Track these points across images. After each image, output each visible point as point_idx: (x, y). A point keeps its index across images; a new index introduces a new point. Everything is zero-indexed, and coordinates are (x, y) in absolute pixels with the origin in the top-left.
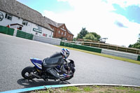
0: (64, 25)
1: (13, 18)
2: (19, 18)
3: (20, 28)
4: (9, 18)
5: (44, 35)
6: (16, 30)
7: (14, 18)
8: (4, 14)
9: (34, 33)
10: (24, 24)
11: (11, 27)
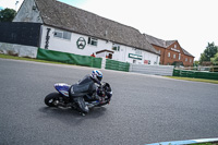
0: (176, 42)
1: (99, 42)
2: (107, 41)
3: (110, 56)
4: (93, 43)
5: (146, 62)
6: (104, 59)
8: (86, 39)
9: (130, 61)
10: (115, 49)
11: (97, 56)
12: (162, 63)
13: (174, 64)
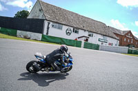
0: (130, 32)
2: (85, 31)
3: (87, 40)
4: (76, 32)
5: (110, 44)
6: (83, 42)
7: (80, 31)
8: (72, 29)
9: (100, 43)
10: (90, 35)
11: (78, 40)
12: (120, 45)
13: (128, 46)
